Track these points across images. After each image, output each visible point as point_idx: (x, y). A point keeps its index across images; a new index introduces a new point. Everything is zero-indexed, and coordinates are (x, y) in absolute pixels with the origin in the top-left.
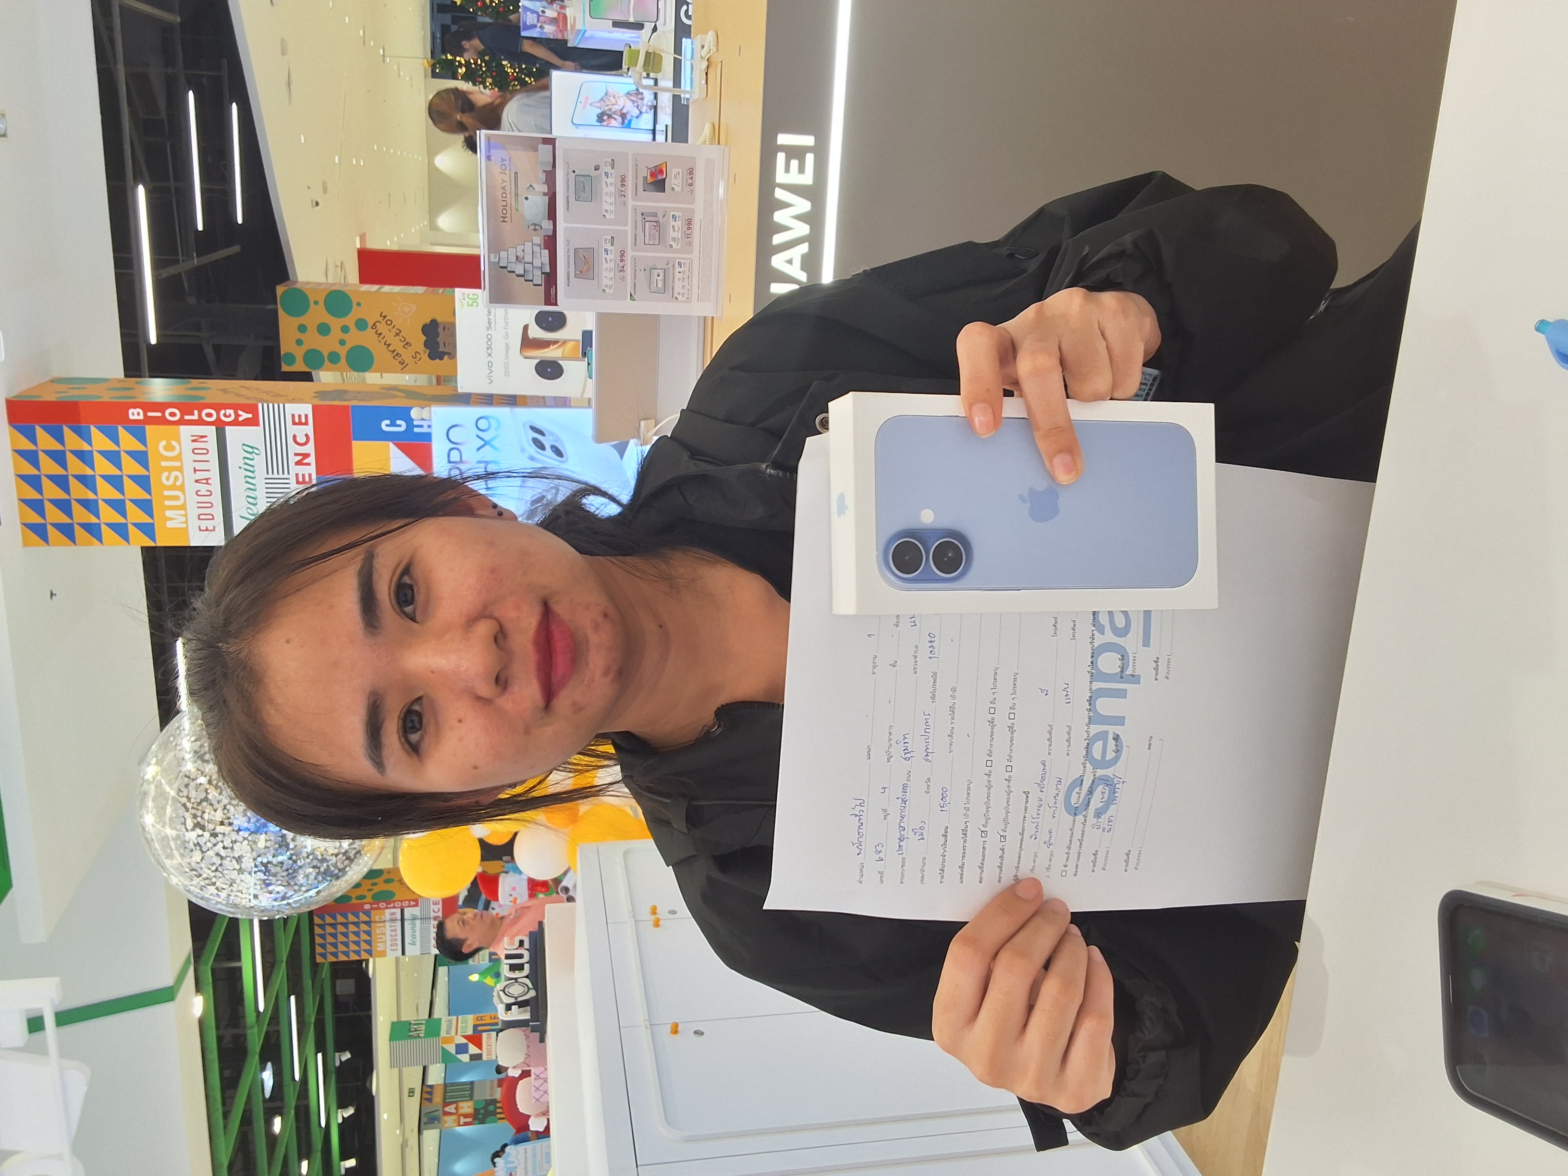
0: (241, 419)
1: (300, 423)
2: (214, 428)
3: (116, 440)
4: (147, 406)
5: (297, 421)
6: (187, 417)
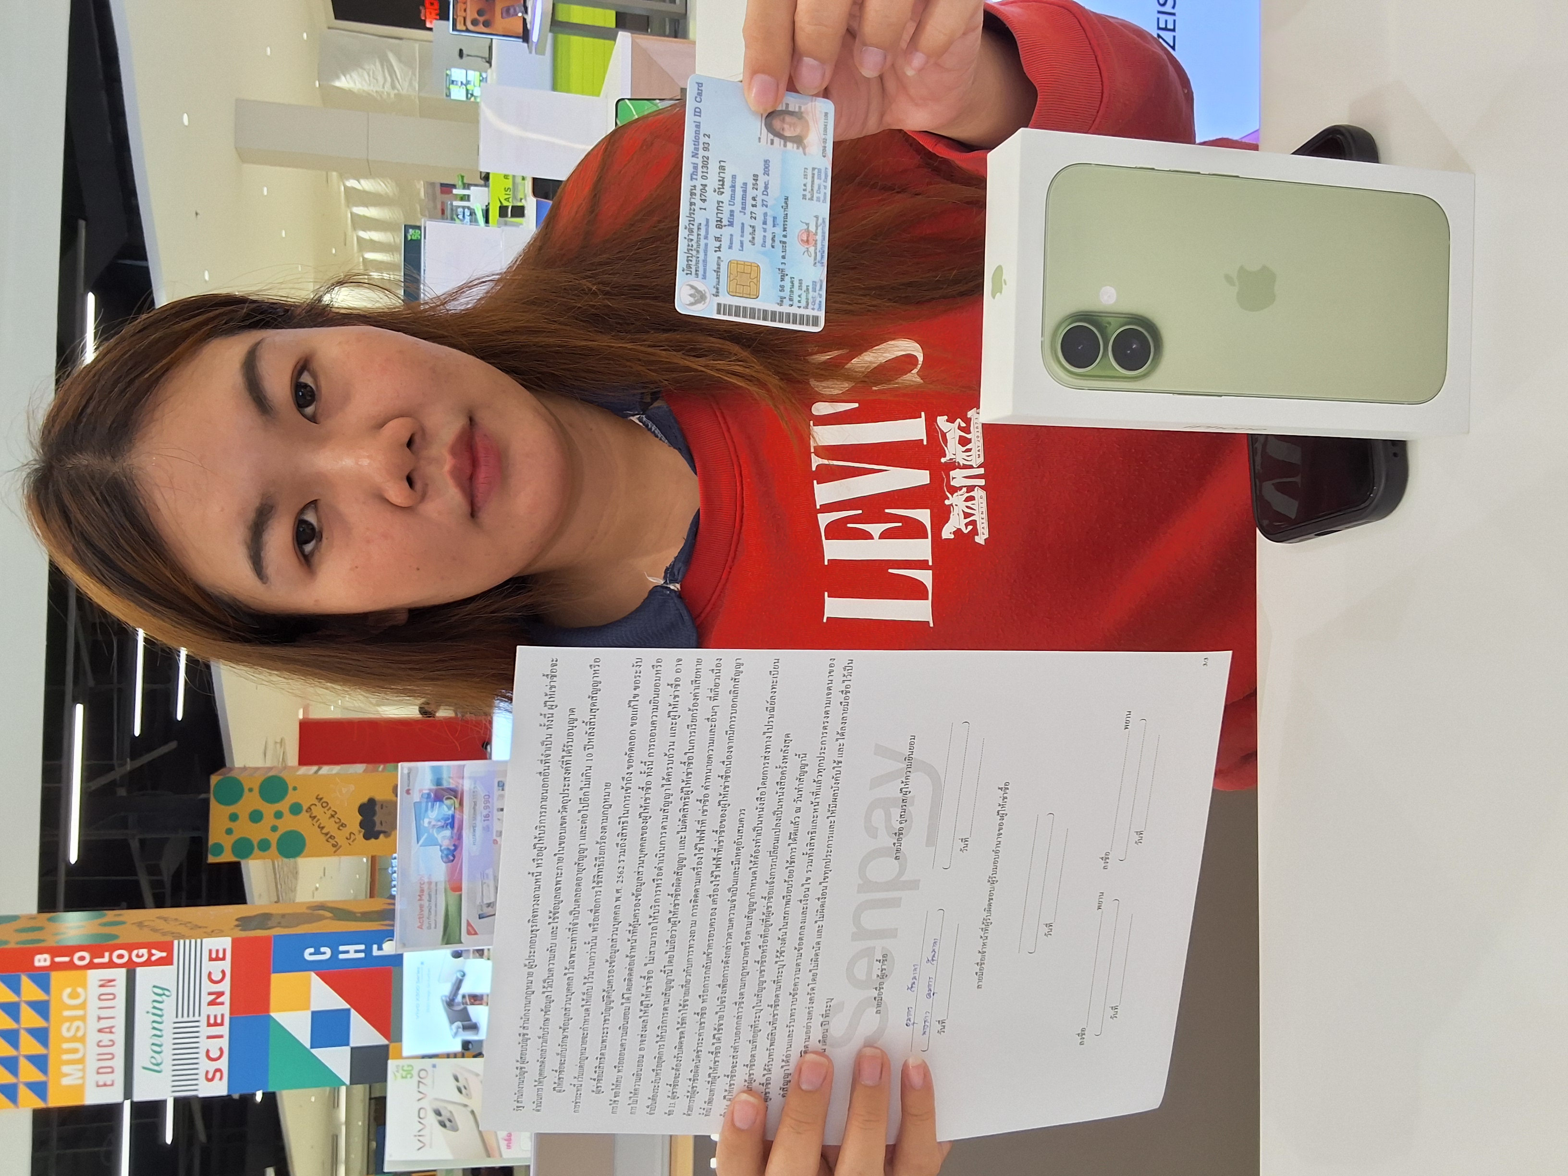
0: (154, 958)
1: (217, 959)
2: (123, 971)
3: (16, 990)
4: (55, 951)
5: (214, 956)
6: (96, 961)
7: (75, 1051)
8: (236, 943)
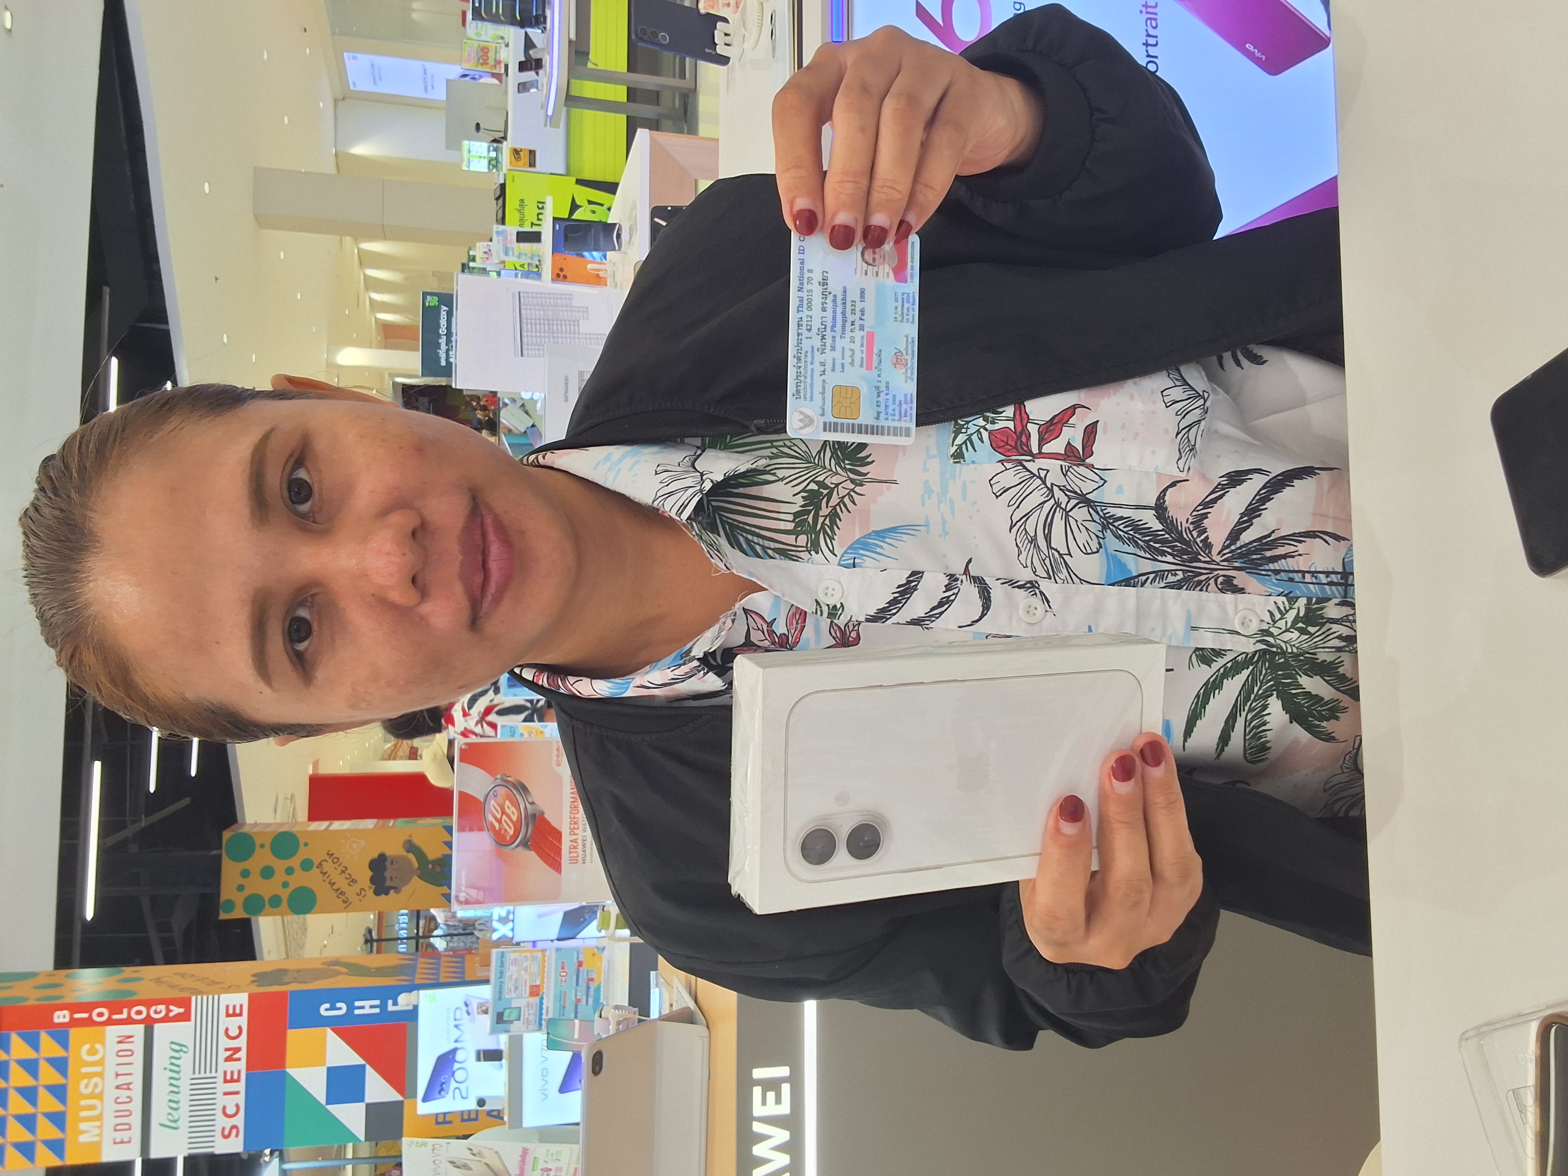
0: (171, 1014)
1: (234, 1015)
2: (141, 1027)
3: (35, 1046)
4: (74, 1008)
5: (231, 1012)
6: (115, 1017)
7: (92, 1108)
8: (252, 998)
